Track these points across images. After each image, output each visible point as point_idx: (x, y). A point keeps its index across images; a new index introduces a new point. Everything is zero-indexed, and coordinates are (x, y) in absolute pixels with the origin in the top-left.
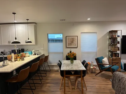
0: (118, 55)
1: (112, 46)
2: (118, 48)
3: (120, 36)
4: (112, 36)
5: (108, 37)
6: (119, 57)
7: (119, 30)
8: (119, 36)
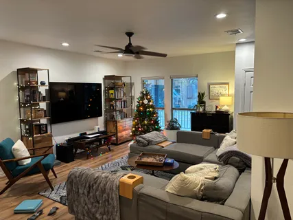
0: (45, 129)
1: (31, 106)
2: (43, 112)
3: (47, 84)
4: (30, 82)
5: (16, 84)
6: (47, 132)
7: (41, 70)
8: (43, 84)
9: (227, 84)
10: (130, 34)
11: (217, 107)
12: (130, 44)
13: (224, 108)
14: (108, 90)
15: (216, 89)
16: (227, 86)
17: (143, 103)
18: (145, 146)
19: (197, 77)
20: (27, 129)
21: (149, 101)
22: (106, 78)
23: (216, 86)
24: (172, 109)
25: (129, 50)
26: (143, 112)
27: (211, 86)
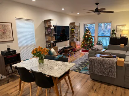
0: (55, 44)
2: (55, 38)
8: (54, 26)
9: (125, 25)
10: (97, 4)
11: (121, 35)
12: (97, 8)
13: (125, 36)
14: (71, 29)
15: (120, 28)
16: (125, 26)
17: (87, 34)
18: (96, 51)
19: (111, 22)
20: (49, 45)
21: (90, 33)
22: (71, 24)
23: (120, 26)
24: (98, 37)
25: (97, 11)
26: (87, 38)
27: (118, 26)
